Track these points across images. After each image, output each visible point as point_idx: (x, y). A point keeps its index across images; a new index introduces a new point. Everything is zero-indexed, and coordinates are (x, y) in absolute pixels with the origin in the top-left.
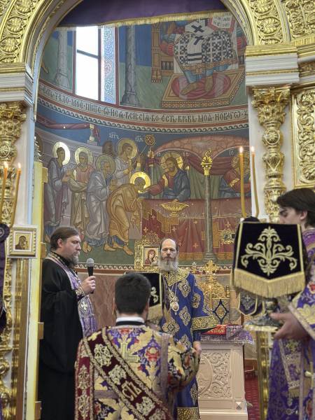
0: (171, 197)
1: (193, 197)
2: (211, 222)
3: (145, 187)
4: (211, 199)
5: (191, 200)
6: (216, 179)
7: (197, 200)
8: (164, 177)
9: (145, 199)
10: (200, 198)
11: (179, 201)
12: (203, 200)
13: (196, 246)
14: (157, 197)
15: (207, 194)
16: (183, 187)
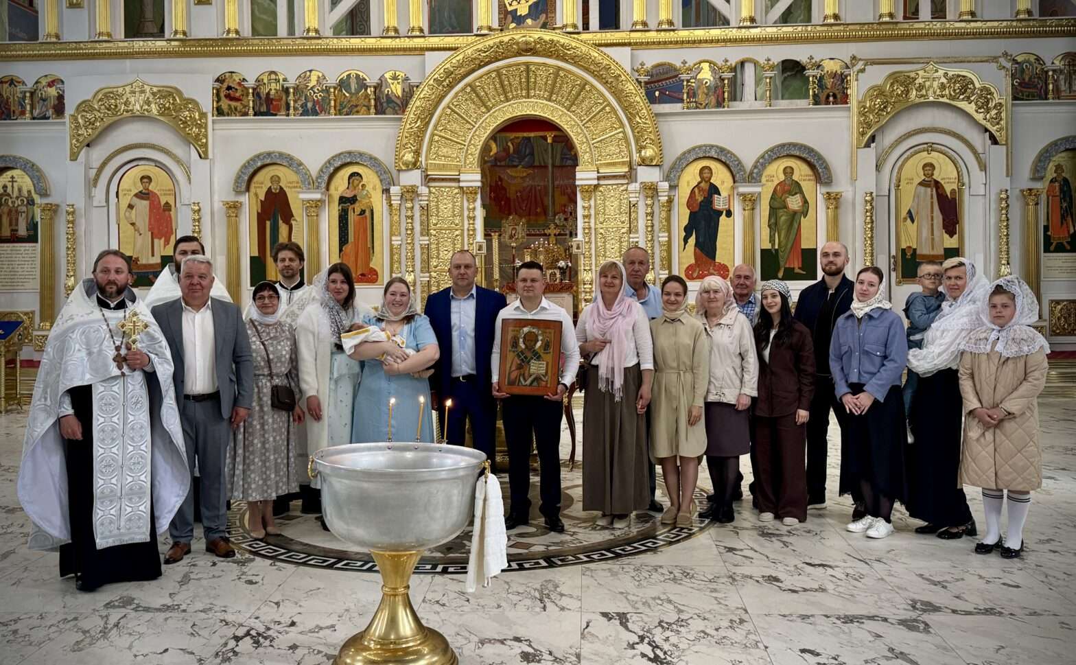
0: (515, 164)
1: (537, 163)
2: (553, 187)
3: (492, 154)
4: (553, 166)
5: (534, 167)
6: (559, 147)
7: (540, 167)
8: (510, 144)
9: (492, 166)
10: (543, 164)
11: (523, 167)
12: (546, 167)
13: (538, 210)
14: (503, 163)
15: (550, 161)
16: (527, 153)
